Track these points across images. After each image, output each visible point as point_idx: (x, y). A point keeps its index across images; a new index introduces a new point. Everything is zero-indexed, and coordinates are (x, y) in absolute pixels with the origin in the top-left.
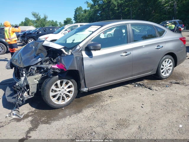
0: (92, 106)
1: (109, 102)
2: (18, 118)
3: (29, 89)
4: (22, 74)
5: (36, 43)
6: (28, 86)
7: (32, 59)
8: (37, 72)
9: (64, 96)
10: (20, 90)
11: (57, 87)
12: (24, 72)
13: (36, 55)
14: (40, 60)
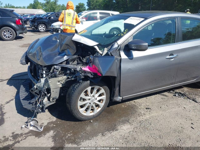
0: (128, 121)
1: (148, 116)
2: (37, 130)
3: (50, 94)
4: (42, 74)
5: (61, 35)
6: (49, 90)
7: (55, 55)
8: (62, 73)
9: (94, 106)
10: (38, 95)
11: (86, 95)
12: (44, 72)
13: (60, 51)
14: (65, 58)
